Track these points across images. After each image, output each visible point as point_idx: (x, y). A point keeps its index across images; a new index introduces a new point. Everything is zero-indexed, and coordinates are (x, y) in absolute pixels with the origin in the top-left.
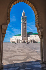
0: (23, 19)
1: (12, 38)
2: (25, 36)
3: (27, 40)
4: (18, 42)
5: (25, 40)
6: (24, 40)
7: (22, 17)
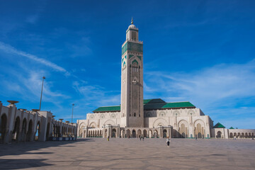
0: (129, 49)
1: (85, 122)
2: (137, 112)
3: (142, 129)
4: (113, 136)
5: (137, 129)
6: (131, 129)
7: (124, 45)
